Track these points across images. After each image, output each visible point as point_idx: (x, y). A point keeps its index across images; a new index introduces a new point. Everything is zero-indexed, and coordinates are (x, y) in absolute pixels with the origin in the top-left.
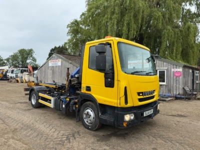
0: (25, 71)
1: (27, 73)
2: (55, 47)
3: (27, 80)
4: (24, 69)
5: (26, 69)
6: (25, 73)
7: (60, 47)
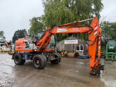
0: (3, 45)
1: (5, 46)
2: (18, 30)
3: (5, 51)
4: (2, 43)
5: (4, 44)
6: (3, 46)
7: (21, 30)
